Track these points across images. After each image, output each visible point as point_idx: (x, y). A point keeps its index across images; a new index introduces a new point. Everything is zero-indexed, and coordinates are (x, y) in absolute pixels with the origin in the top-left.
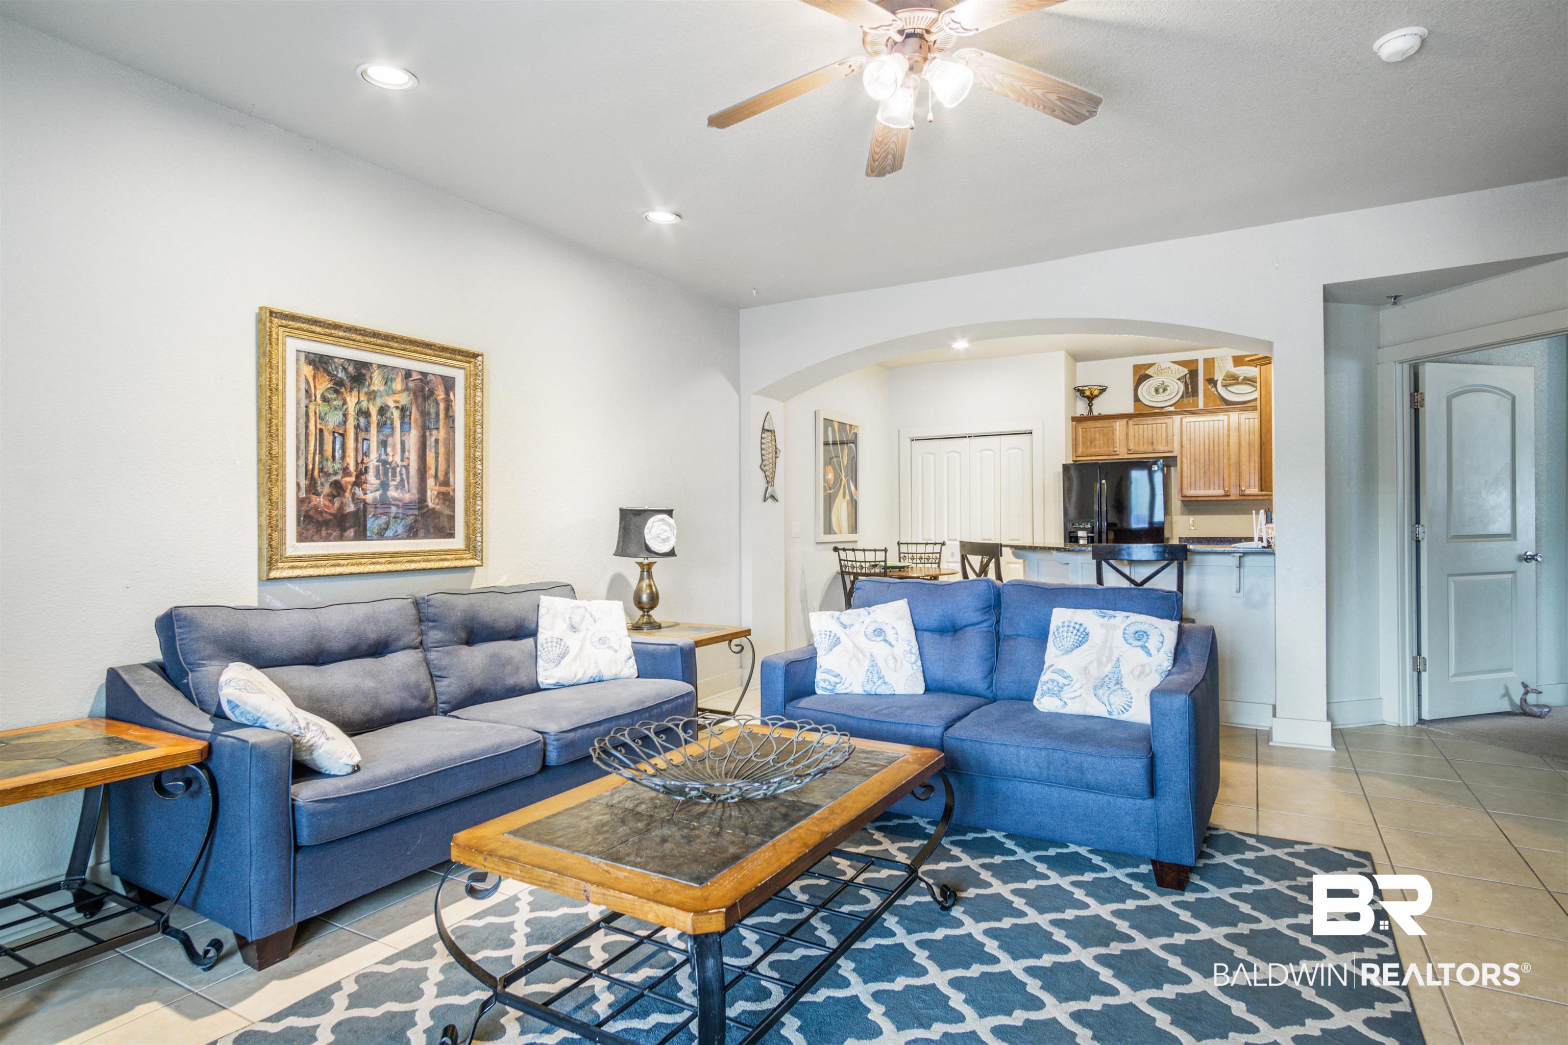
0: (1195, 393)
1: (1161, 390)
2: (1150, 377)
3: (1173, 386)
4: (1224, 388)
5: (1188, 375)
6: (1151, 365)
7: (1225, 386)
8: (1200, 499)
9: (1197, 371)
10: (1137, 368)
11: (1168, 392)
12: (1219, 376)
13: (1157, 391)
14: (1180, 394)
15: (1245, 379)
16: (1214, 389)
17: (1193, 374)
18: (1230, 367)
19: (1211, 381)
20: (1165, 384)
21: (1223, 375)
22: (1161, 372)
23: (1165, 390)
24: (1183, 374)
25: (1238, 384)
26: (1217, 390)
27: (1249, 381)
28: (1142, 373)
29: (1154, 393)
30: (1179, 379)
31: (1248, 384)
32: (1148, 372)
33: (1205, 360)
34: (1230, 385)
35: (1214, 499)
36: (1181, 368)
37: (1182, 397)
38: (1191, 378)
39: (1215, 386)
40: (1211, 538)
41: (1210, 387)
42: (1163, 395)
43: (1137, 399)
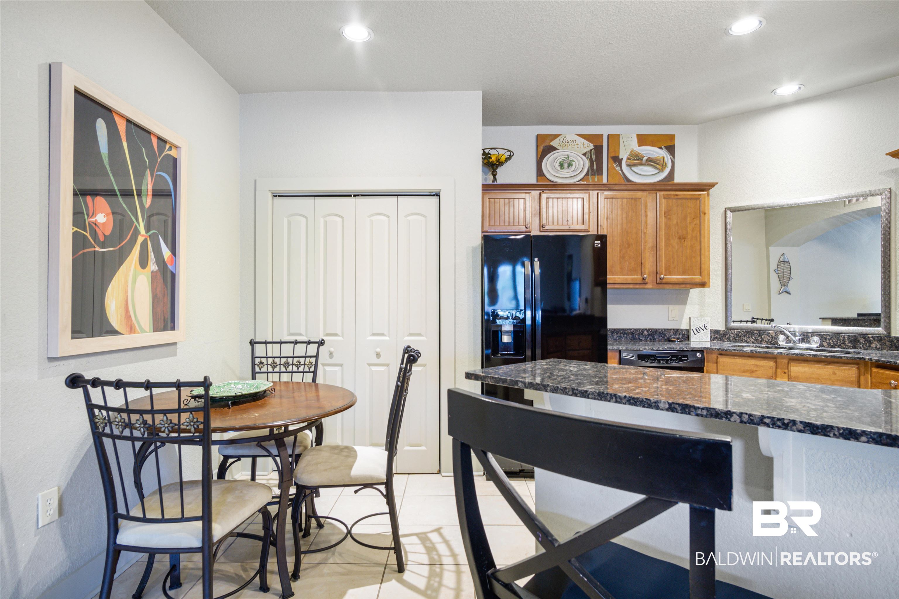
0: (600, 172)
1: (566, 165)
2: (555, 149)
3: (578, 161)
4: (629, 168)
5: (593, 151)
6: (556, 136)
7: (629, 165)
9: (602, 147)
10: (540, 138)
11: (573, 168)
12: (624, 155)
13: (561, 165)
14: (585, 171)
15: (649, 160)
16: (618, 168)
17: (598, 149)
18: (634, 145)
19: (616, 160)
20: (571, 158)
21: (628, 154)
22: (566, 144)
23: (570, 165)
24: (588, 149)
25: (641, 164)
26: (622, 170)
27: (651, 162)
28: (546, 144)
29: (559, 168)
30: (584, 154)
31: (652, 165)
32: (553, 143)
33: (609, 136)
34: (635, 165)
36: (586, 142)
37: (587, 174)
38: (596, 154)
39: (620, 165)
41: (615, 165)
42: (567, 170)
43: (540, 173)
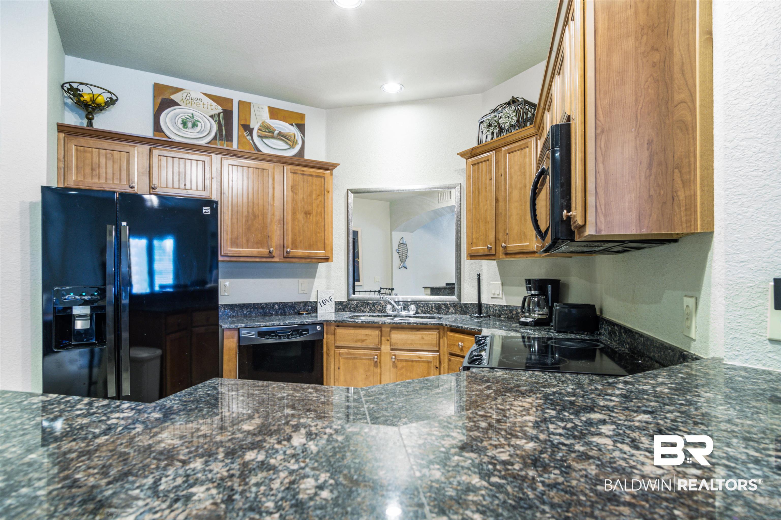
0: (229, 138)
1: (190, 125)
2: (176, 104)
3: (205, 123)
4: (260, 139)
5: (222, 115)
6: (177, 90)
7: (260, 136)
8: (242, 259)
9: (231, 112)
10: (157, 88)
11: (198, 129)
12: (255, 125)
13: (184, 124)
14: (213, 135)
15: (280, 134)
16: (249, 138)
17: (228, 114)
18: (265, 116)
19: (247, 128)
20: (196, 118)
21: (259, 124)
22: (190, 101)
23: (194, 125)
24: (216, 112)
25: (273, 137)
26: (252, 140)
27: (282, 136)
28: (166, 96)
29: (181, 126)
30: (212, 117)
31: (283, 140)
32: (174, 97)
33: (240, 102)
34: (266, 137)
35: (257, 260)
36: (214, 104)
37: (215, 138)
38: (225, 118)
39: (251, 134)
40: (244, 305)
41: (245, 134)
42: (191, 130)
43: (157, 128)
